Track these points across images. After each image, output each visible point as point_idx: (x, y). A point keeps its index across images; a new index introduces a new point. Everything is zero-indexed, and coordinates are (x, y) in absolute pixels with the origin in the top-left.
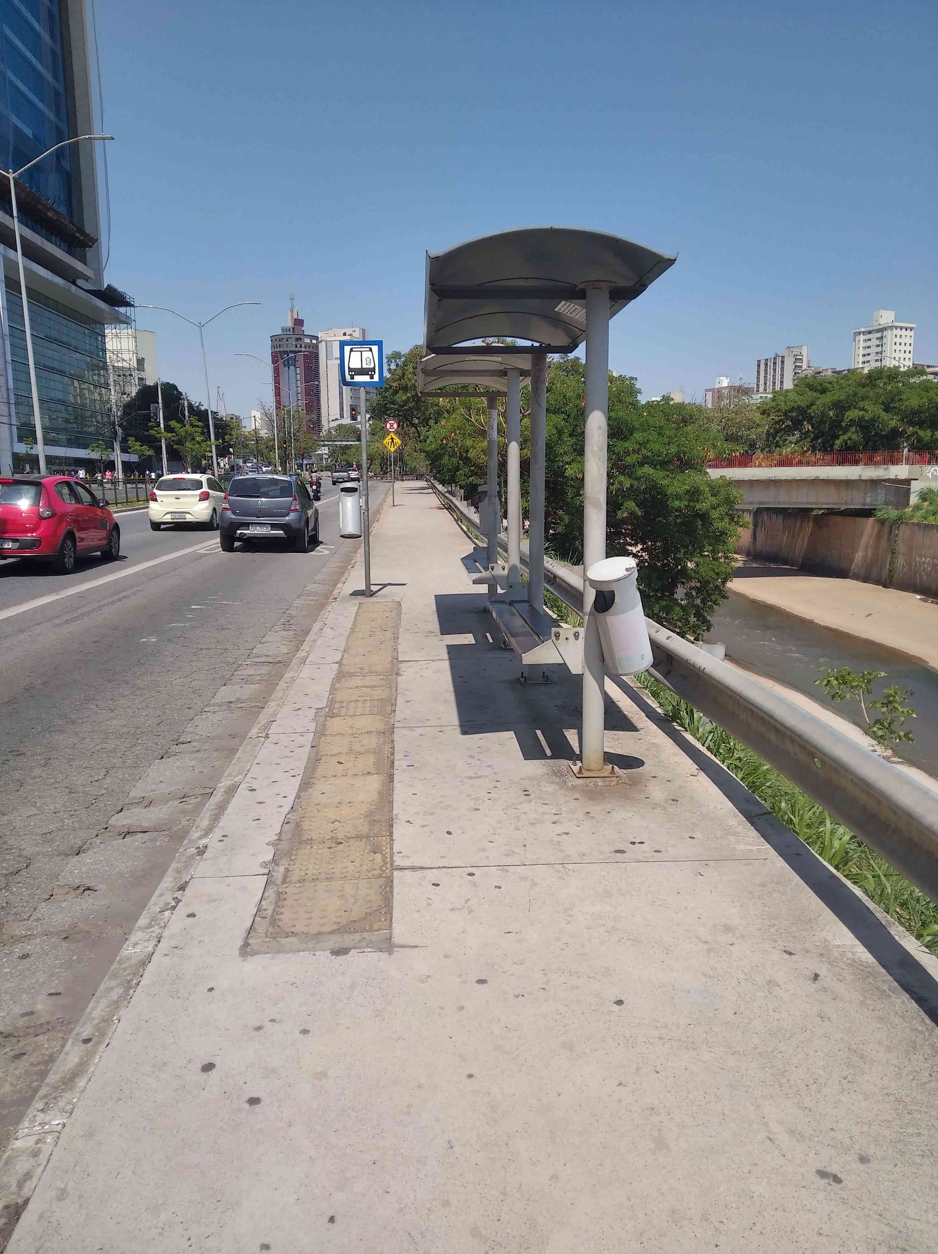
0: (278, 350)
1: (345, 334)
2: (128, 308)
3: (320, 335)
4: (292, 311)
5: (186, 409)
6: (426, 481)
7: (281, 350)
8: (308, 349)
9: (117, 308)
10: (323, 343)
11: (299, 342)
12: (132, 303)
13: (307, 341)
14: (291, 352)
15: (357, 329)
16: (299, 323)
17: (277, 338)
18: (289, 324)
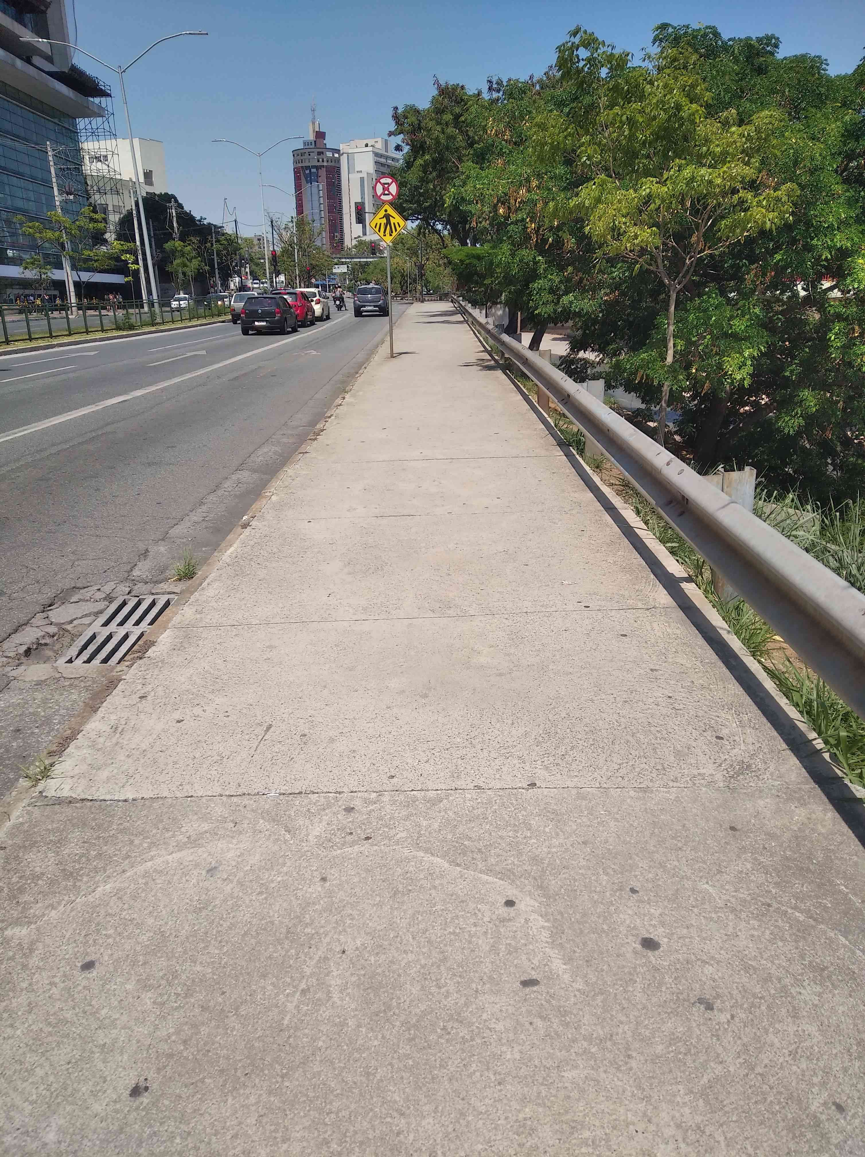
0: (300, 165)
1: (367, 145)
2: (103, 99)
3: (342, 147)
4: (314, 123)
5: (175, 219)
6: (452, 301)
7: (304, 165)
8: (330, 164)
9: (92, 99)
10: (345, 156)
11: (321, 156)
12: (109, 92)
13: (329, 154)
14: (313, 167)
15: (379, 140)
16: (320, 135)
17: (299, 152)
18: (311, 137)
